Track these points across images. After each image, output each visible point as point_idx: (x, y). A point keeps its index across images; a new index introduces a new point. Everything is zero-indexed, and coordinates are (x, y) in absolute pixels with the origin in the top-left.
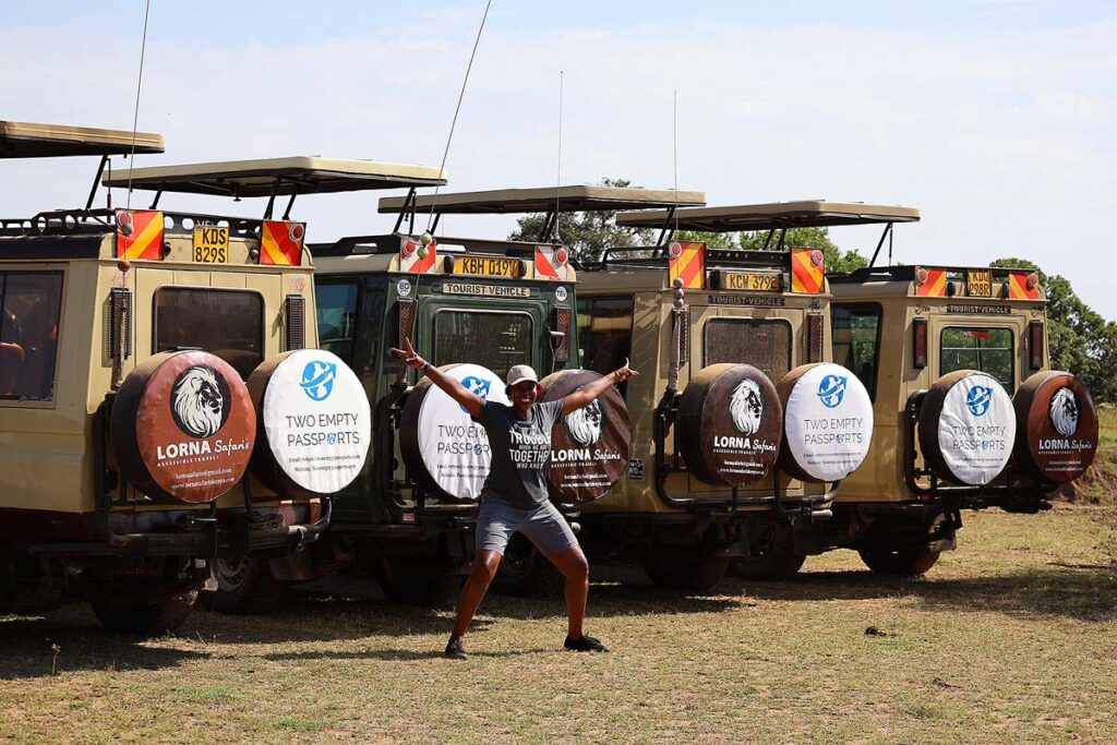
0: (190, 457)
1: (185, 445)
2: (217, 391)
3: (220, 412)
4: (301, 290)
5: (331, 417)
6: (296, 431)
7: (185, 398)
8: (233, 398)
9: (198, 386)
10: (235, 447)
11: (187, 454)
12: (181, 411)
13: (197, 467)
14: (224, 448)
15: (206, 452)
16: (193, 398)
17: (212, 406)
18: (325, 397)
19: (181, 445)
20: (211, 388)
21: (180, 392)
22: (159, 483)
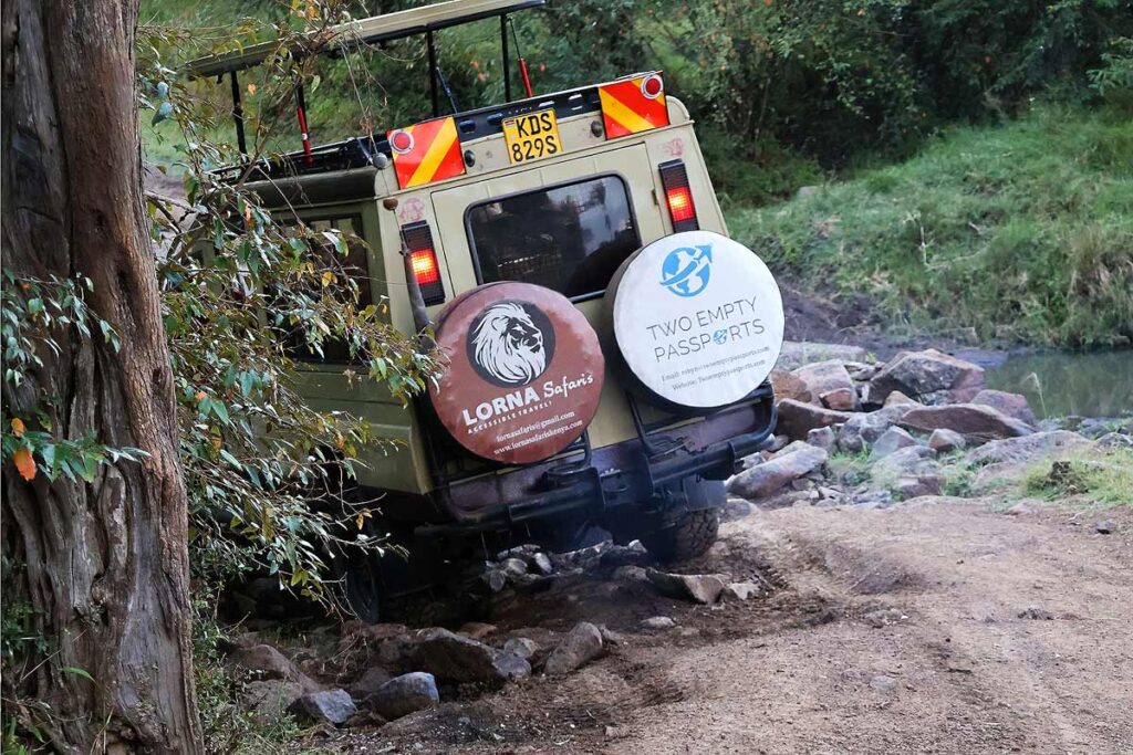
0: (510, 412)
1: (502, 400)
2: (531, 325)
3: (542, 349)
4: (679, 154)
5: (715, 312)
6: (664, 341)
7: (487, 346)
8: (556, 328)
9: (502, 326)
10: (572, 385)
11: (506, 410)
12: (486, 362)
13: (523, 421)
14: (558, 390)
15: (532, 401)
16: (499, 343)
17: (529, 345)
18: (703, 288)
19: (495, 402)
20: (522, 325)
21: (479, 341)
22: (477, 453)
